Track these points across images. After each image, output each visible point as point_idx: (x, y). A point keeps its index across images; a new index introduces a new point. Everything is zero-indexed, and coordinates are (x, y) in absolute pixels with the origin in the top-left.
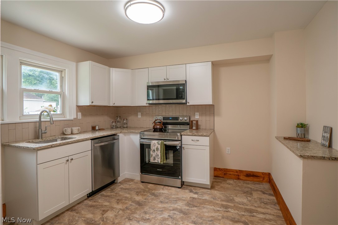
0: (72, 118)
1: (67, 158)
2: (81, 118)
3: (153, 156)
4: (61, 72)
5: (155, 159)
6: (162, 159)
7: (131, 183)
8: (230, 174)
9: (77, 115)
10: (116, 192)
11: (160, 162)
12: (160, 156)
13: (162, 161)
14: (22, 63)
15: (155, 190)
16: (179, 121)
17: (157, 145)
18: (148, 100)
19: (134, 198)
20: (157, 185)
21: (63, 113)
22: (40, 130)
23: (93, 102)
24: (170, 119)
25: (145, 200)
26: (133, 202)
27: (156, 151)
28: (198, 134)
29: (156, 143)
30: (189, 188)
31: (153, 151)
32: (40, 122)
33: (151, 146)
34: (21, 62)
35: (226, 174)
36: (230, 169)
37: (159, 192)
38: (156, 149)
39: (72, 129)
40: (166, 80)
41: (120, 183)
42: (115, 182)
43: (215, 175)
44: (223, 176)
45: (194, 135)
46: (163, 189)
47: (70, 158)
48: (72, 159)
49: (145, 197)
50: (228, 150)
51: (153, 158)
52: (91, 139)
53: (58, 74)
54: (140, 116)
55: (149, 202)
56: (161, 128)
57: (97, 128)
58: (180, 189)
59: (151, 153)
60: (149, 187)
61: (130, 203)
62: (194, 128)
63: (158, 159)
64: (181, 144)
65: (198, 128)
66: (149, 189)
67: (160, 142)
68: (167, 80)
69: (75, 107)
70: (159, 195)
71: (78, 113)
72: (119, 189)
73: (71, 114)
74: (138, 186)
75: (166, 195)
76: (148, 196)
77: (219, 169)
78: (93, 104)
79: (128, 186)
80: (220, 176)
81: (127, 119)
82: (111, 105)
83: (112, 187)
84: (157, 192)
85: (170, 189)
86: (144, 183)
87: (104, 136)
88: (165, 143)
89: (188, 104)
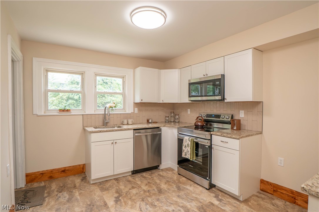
0: (130, 112)
1: (112, 141)
2: (137, 112)
3: (185, 151)
4: (123, 77)
5: (186, 155)
6: (192, 156)
7: (170, 172)
8: (282, 193)
9: (134, 110)
10: (152, 176)
11: (189, 159)
12: (190, 152)
13: (192, 158)
14: (97, 75)
15: (184, 184)
16: (221, 119)
17: (188, 141)
18: (190, 97)
19: (161, 185)
20: (189, 180)
21: (124, 109)
22: (105, 120)
23: (142, 100)
24: (213, 117)
25: (167, 190)
26: (157, 188)
27: (187, 147)
28: (226, 135)
29: (187, 139)
30: (218, 192)
31: (185, 146)
32: (105, 114)
33: (184, 141)
34: (95, 74)
35: (277, 191)
36: (282, 186)
37: (185, 187)
38: (187, 145)
39: (128, 121)
40: (205, 76)
41: (162, 170)
42: (159, 168)
43: (262, 188)
44: (272, 193)
45: (223, 135)
46: (191, 185)
47: (115, 141)
48: (116, 143)
49: (169, 187)
50: (281, 160)
51: (185, 153)
52: (134, 130)
53: (121, 80)
54: (189, 113)
55: (168, 192)
56: (202, 125)
57: (150, 121)
58: (207, 191)
59: (183, 148)
60: (181, 180)
61: (155, 188)
62: (235, 128)
63: (189, 155)
64: (211, 145)
65: (239, 128)
66: (180, 182)
67: (190, 139)
68: (207, 76)
69: (132, 104)
70: (183, 189)
71: (135, 109)
72: (157, 175)
73: (130, 109)
74: (173, 176)
75: (188, 191)
76: (173, 187)
77: (268, 182)
78: (143, 101)
79: (166, 174)
80: (268, 191)
81: (178, 115)
82: (161, 102)
83: (154, 171)
84: (184, 186)
85: (197, 188)
86: (180, 175)
87: (145, 128)
88: (195, 140)
89: (225, 101)
